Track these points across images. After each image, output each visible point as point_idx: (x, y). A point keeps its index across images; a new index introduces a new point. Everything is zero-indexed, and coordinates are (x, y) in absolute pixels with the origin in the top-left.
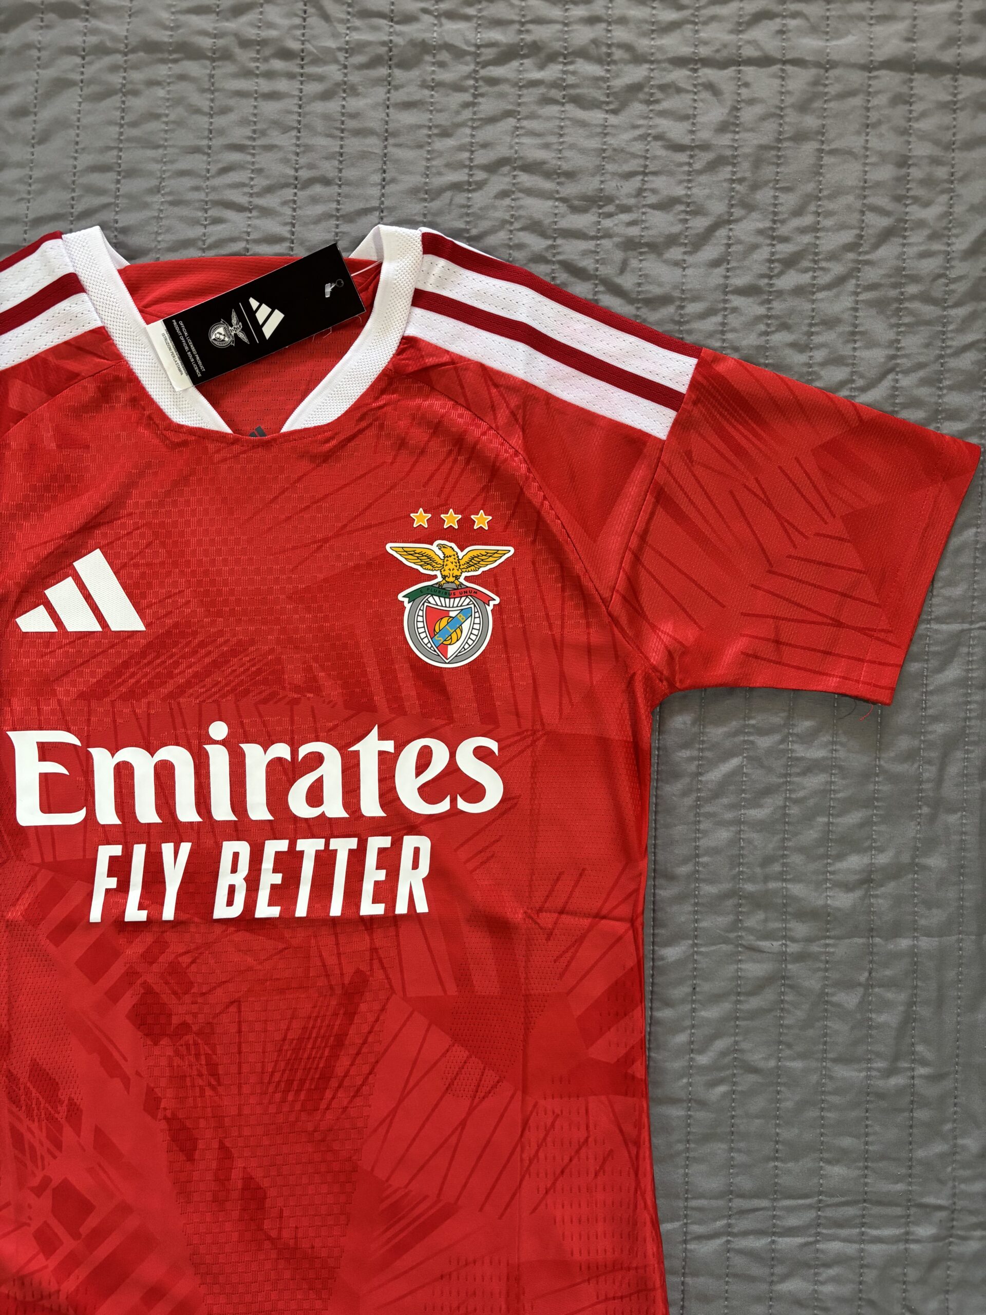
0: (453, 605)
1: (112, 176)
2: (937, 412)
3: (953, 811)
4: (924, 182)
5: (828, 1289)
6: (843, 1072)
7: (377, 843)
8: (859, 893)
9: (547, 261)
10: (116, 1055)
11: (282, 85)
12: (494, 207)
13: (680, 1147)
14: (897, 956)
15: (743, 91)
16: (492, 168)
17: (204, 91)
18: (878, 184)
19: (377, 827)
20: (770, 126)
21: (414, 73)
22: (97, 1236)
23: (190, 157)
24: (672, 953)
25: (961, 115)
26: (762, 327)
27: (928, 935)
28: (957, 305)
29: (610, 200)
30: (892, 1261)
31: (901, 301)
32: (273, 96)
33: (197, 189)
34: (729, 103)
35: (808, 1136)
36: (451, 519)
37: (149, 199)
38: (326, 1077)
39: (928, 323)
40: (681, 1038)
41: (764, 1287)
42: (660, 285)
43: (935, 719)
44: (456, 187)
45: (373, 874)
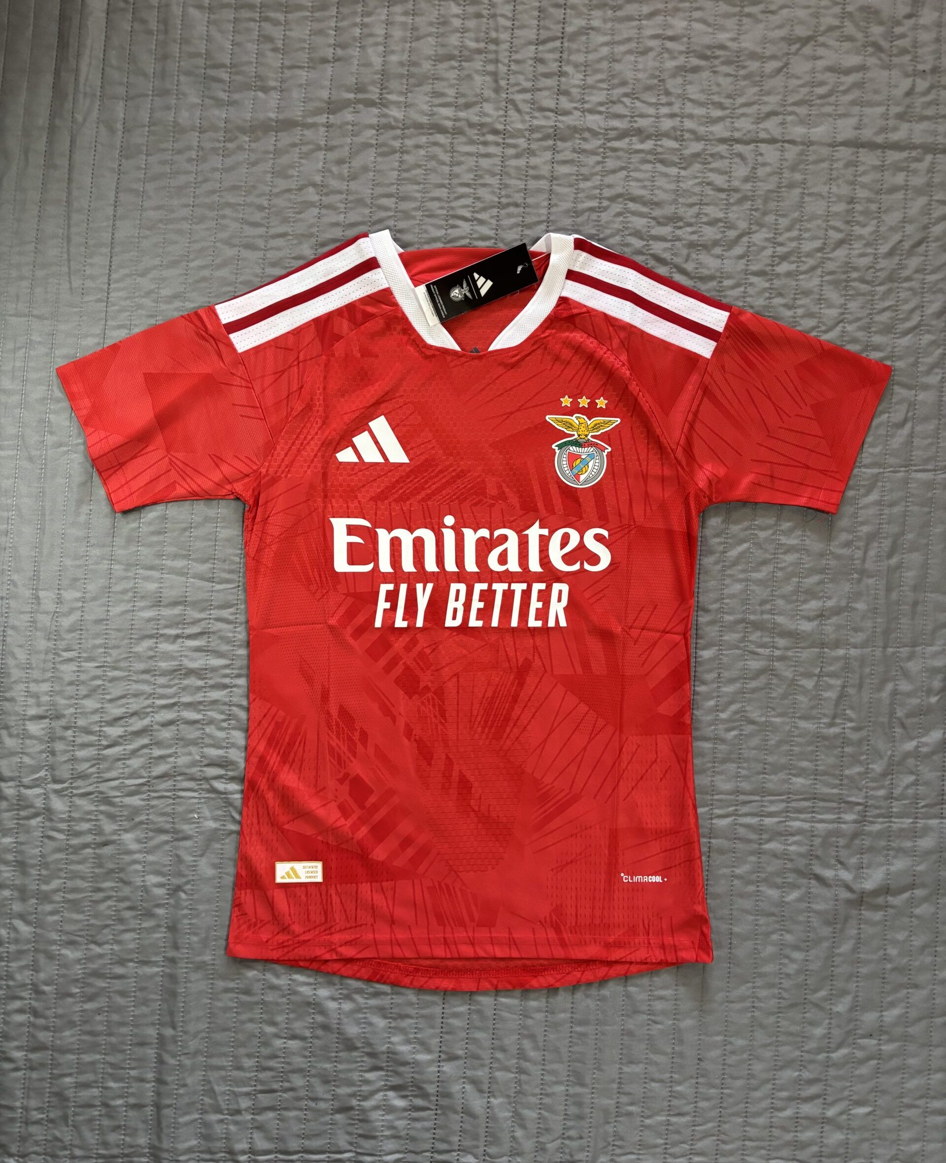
0: (584, 452)
1: (394, 200)
2: (867, 346)
3: (872, 577)
4: (863, 213)
5: (793, 848)
6: (803, 724)
7: (537, 587)
8: (816, 623)
9: (643, 254)
10: (388, 703)
11: (492, 149)
12: (614, 222)
13: (709, 765)
14: (837, 659)
15: (759, 158)
16: (612, 199)
17: (446, 152)
18: (836, 214)
19: (539, 578)
20: (775, 179)
21: (569, 144)
22: (375, 808)
23: (438, 190)
24: (706, 654)
25: (886, 173)
26: (767, 295)
27: (855, 647)
28: (880, 284)
29: (680, 219)
30: (830, 834)
31: (847, 281)
32: (487, 155)
33: (442, 208)
34: (751, 165)
35: (783, 760)
36: (584, 402)
37: (414, 213)
38: (507, 719)
39: (863, 295)
40: (712, 703)
41: (756, 846)
42: (709, 269)
43: (863, 523)
44: (592, 209)
45: (535, 604)
